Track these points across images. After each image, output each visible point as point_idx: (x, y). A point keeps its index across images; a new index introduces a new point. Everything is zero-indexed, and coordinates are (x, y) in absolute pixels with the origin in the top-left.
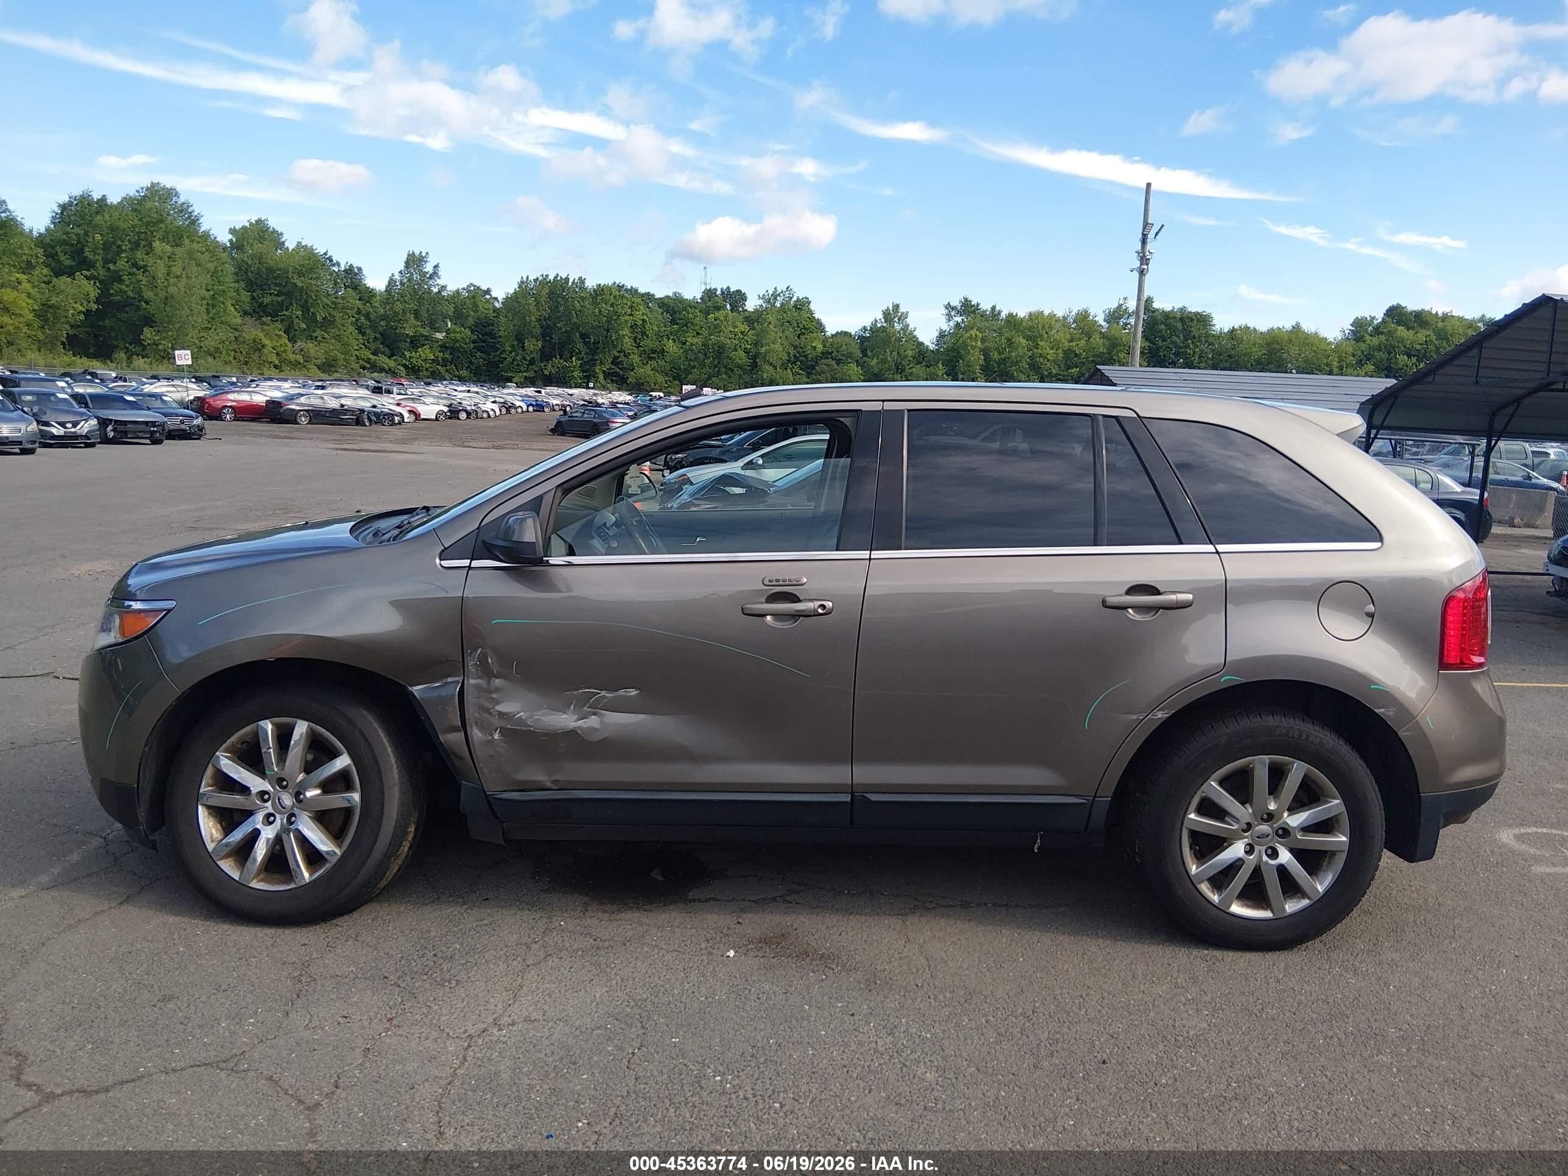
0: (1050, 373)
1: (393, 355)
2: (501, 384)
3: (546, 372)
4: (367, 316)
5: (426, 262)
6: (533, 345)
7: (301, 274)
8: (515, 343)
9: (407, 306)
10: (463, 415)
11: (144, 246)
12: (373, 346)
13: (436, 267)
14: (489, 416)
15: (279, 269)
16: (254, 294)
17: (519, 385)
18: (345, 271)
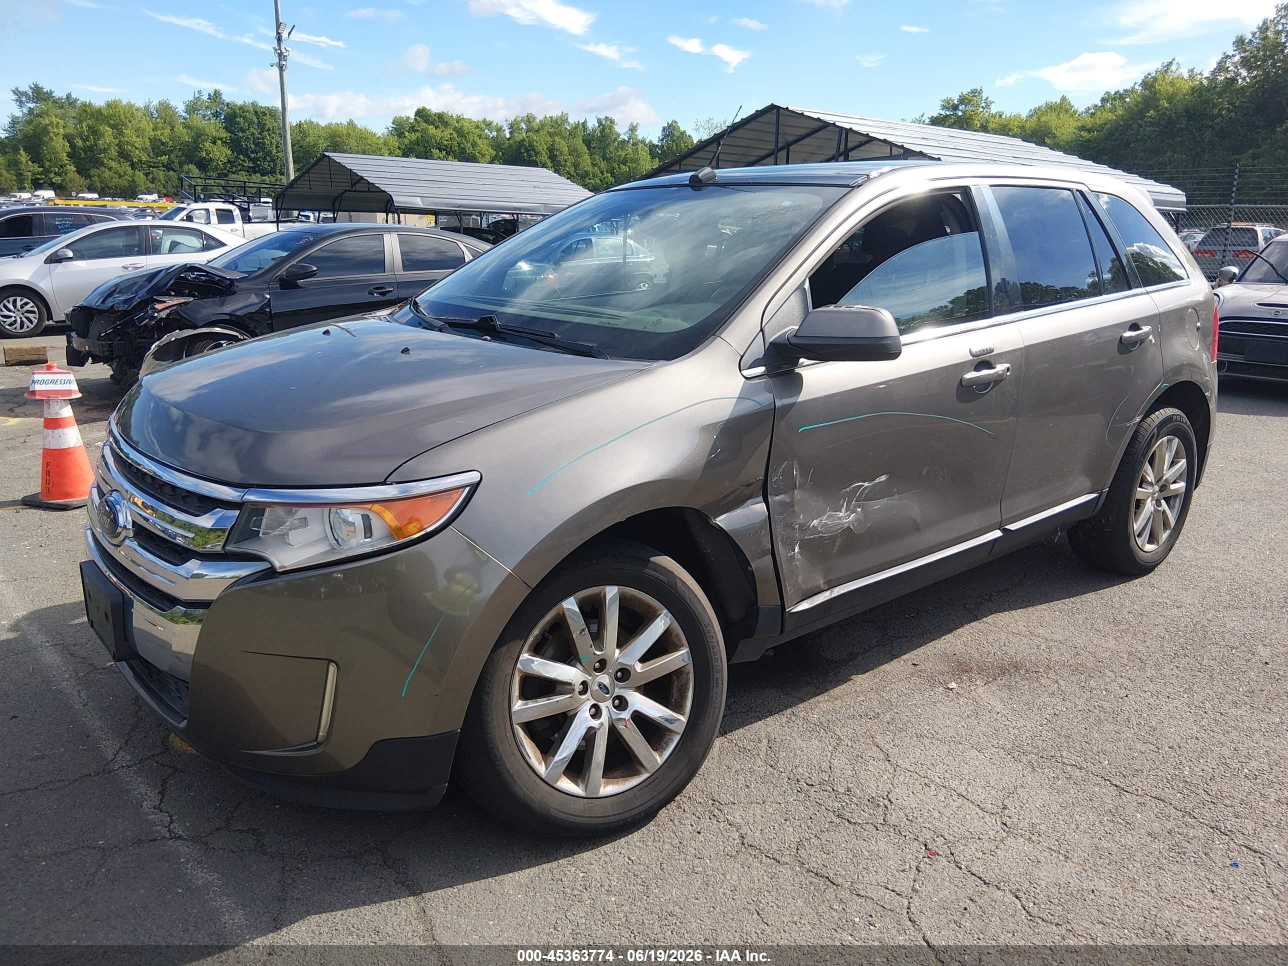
0: (140, 161)
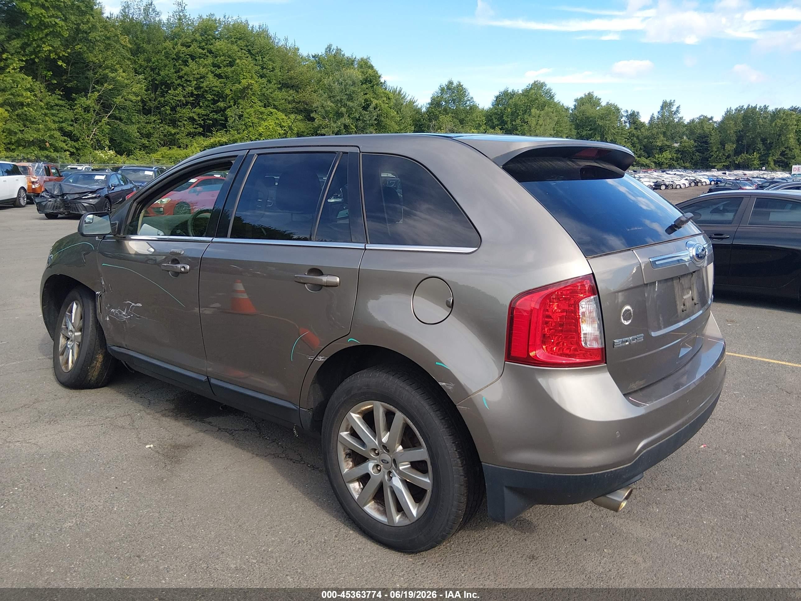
1: (649, 157)
2: (708, 170)
3: (737, 162)
4: (638, 138)
5: (673, 105)
6: (730, 147)
7: (602, 118)
8: (720, 146)
9: (660, 130)
10: (663, 187)
11: (528, 112)
12: (639, 153)
13: (678, 107)
14: (681, 187)
15: (591, 117)
16: (579, 131)
17: (718, 170)
18: (631, 115)
